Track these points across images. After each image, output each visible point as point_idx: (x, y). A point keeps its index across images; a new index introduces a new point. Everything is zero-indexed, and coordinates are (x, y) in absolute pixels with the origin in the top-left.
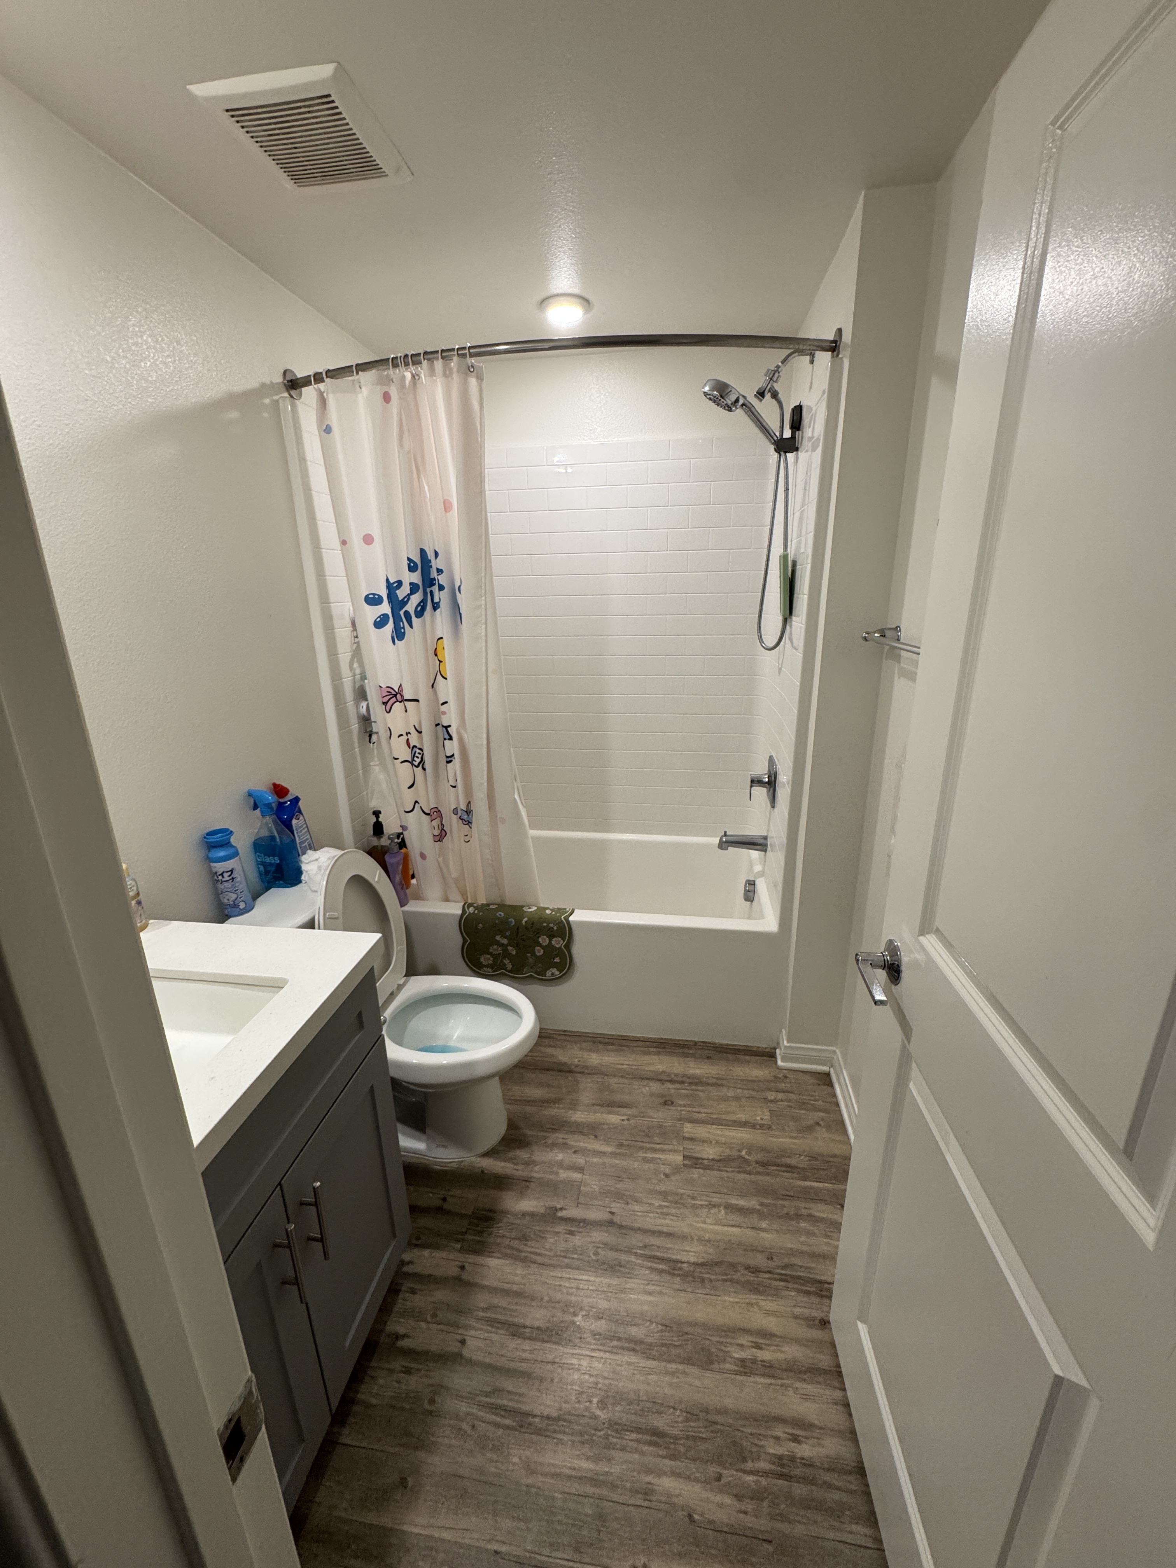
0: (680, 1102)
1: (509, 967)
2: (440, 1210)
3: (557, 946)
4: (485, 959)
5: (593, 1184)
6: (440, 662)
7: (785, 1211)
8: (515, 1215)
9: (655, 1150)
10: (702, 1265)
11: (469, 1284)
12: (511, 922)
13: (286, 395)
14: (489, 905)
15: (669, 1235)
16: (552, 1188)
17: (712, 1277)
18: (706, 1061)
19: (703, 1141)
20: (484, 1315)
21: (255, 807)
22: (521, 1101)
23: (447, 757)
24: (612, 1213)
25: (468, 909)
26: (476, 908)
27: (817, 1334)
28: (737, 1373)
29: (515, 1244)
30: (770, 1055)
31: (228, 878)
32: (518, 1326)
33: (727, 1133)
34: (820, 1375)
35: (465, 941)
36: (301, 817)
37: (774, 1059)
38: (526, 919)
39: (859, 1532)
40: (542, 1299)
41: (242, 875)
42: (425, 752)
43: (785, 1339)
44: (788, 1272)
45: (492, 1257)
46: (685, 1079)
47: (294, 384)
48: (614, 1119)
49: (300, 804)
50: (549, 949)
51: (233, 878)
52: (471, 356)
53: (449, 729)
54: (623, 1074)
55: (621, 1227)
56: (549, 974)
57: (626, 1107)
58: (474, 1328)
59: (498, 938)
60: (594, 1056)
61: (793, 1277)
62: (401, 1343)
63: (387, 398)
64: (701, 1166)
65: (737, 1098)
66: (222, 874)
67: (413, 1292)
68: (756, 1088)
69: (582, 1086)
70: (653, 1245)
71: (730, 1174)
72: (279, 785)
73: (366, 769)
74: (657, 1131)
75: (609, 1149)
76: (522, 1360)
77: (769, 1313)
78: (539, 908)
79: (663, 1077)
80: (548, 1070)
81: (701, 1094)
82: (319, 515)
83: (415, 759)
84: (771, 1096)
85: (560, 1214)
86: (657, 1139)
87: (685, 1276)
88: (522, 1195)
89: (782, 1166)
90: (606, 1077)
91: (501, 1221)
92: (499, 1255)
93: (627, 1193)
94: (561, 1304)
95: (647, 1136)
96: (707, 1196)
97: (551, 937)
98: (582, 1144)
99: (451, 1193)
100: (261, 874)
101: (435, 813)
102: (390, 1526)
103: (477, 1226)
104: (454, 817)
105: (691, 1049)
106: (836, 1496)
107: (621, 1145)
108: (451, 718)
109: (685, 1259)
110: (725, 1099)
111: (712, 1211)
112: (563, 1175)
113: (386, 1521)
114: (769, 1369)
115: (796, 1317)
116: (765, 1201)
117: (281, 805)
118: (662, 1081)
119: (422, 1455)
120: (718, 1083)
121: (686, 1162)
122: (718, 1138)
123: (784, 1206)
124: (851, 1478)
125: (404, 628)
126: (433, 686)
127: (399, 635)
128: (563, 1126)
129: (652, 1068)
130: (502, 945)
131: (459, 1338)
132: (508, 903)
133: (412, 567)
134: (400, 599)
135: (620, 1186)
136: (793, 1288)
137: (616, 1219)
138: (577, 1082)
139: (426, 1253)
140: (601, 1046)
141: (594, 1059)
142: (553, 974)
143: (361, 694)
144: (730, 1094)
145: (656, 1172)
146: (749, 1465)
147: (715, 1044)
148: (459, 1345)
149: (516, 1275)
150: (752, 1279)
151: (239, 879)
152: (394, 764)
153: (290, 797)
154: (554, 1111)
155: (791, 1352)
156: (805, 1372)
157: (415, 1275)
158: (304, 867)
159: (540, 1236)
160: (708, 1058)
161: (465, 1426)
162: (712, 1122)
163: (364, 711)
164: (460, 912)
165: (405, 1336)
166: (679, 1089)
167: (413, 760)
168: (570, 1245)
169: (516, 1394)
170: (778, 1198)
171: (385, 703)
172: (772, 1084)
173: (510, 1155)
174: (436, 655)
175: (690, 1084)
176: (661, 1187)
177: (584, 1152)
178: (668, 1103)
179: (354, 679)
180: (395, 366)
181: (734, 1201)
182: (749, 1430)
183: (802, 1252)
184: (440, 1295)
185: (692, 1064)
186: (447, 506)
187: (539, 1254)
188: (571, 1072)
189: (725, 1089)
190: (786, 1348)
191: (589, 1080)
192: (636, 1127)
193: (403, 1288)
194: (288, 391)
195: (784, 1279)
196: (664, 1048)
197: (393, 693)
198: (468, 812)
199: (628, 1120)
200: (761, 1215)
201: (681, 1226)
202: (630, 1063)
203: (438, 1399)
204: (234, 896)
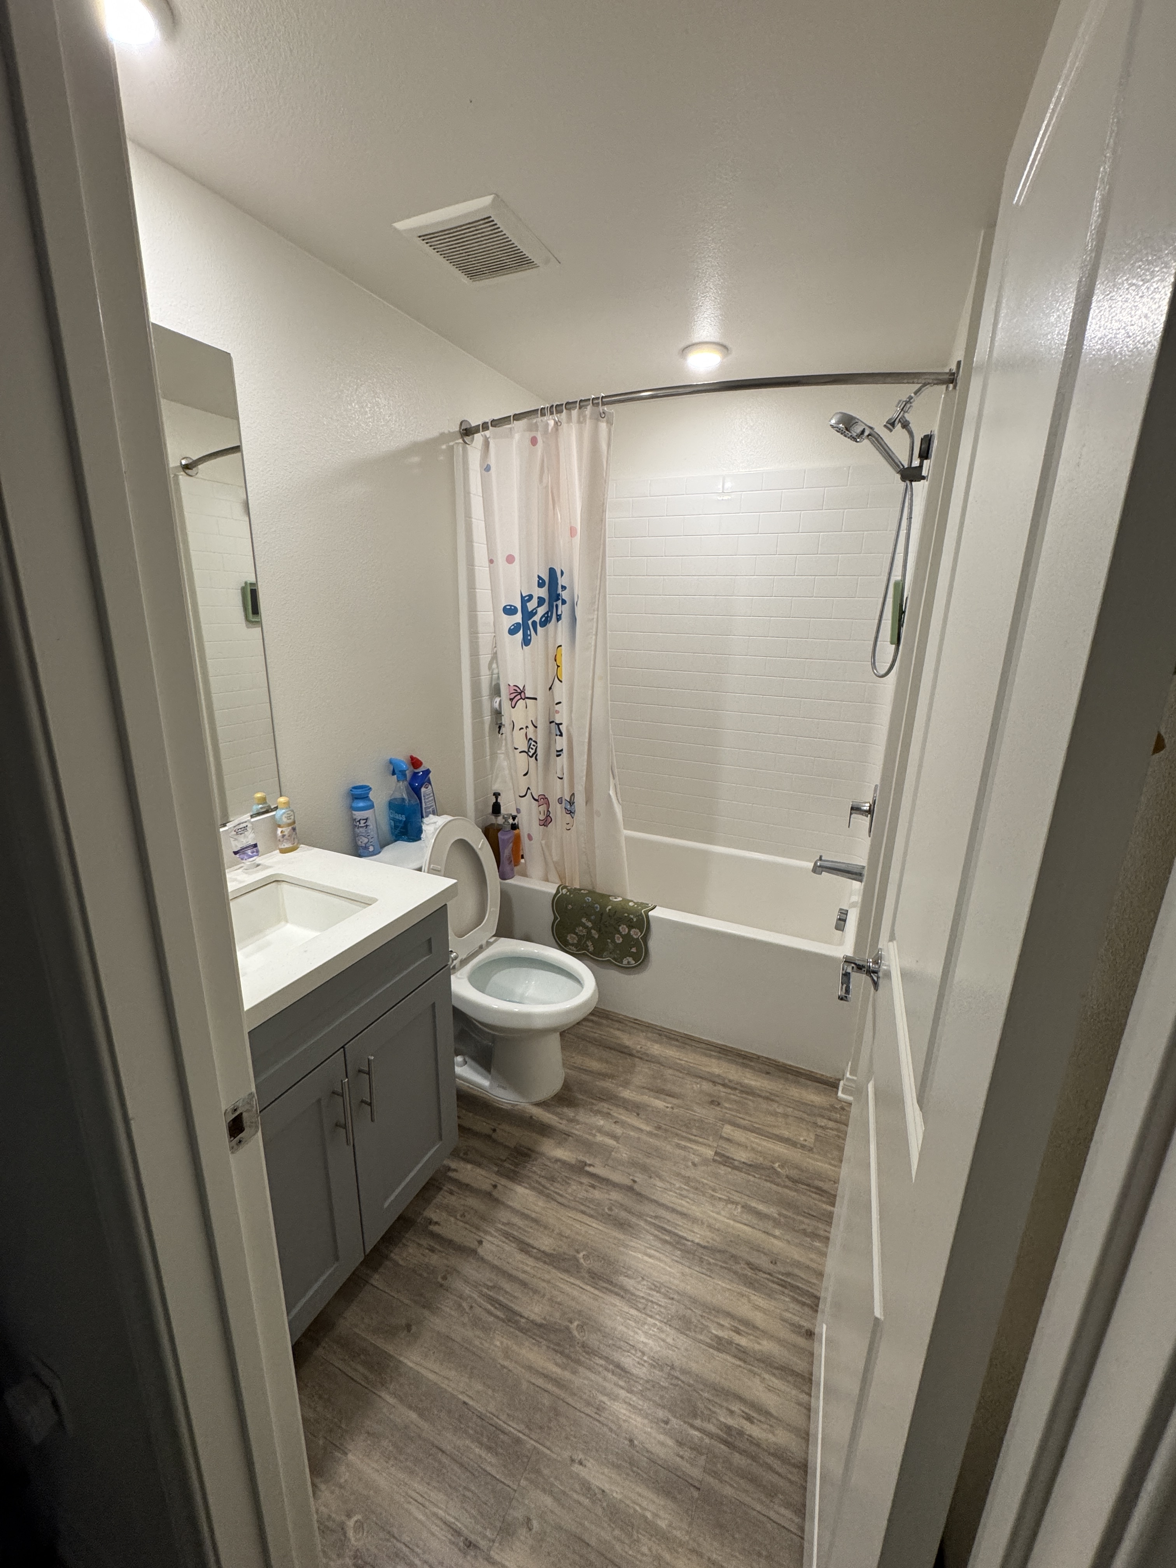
0: (727, 1105)
1: (591, 948)
2: (489, 1137)
3: (635, 937)
4: (572, 938)
5: (624, 1153)
6: (558, 666)
7: (804, 1227)
8: (549, 1159)
9: (690, 1140)
10: (704, 1247)
11: (497, 1201)
12: (597, 908)
13: (461, 441)
14: (580, 890)
15: (683, 1215)
16: (588, 1146)
17: (712, 1261)
18: (764, 1075)
19: (739, 1144)
20: (503, 1227)
21: (394, 773)
22: (580, 1069)
23: (557, 751)
24: (634, 1181)
25: (562, 890)
26: (569, 890)
27: (801, 1341)
28: (710, 1346)
29: (543, 1181)
30: (833, 1085)
31: (363, 825)
32: (528, 1245)
33: (765, 1143)
34: (791, 1375)
35: (555, 918)
36: (430, 787)
37: (835, 1089)
38: (610, 907)
39: (785, 1516)
40: (553, 1230)
41: (375, 825)
42: (539, 745)
43: (765, 1333)
44: (789, 1280)
45: (520, 1185)
46: (738, 1087)
47: (467, 432)
48: (659, 1104)
49: (430, 775)
50: (627, 937)
51: (367, 826)
52: (604, 404)
53: (560, 726)
54: (679, 1069)
55: (639, 1194)
56: (625, 962)
57: (673, 1097)
58: (492, 1236)
59: (584, 920)
60: (656, 1046)
61: (792, 1286)
62: (431, 1227)
63: (534, 441)
64: (731, 1165)
65: (786, 1116)
66: (359, 821)
67: (451, 1193)
68: (809, 1112)
69: (638, 1069)
70: (664, 1218)
71: (757, 1180)
72: (415, 758)
73: (494, 756)
74: (697, 1125)
75: (648, 1129)
76: (524, 1272)
77: (757, 1308)
78: (624, 899)
79: (717, 1080)
80: (611, 1049)
81: (750, 1103)
82: (475, 538)
83: (530, 750)
84: (822, 1122)
85: (587, 1168)
86: (694, 1131)
87: (686, 1252)
88: (559, 1144)
89: (813, 1187)
90: (662, 1067)
91: (536, 1159)
92: (528, 1186)
93: (652, 1169)
94: (569, 1240)
95: (687, 1127)
96: (728, 1192)
97: (630, 927)
98: (623, 1118)
99: (500, 1127)
100: (392, 828)
101: (543, 800)
102: (391, 1353)
103: (516, 1158)
104: (559, 806)
105: (751, 1061)
106: (775, 1479)
107: (659, 1128)
108: (562, 717)
109: (690, 1238)
110: (775, 1114)
111: (729, 1206)
112: (599, 1138)
113: (390, 1349)
114: (742, 1354)
115: (784, 1320)
116: (785, 1212)
117: (415, 775)
118: (715, 1083)
119: (426, 1313)
120: (769, 1098)
121: (716, 1158)
122: (754, 1145)
123: (803, 1223)
124: (795, 1471)
125: (530, 635)
126: (550, 688)
127: (526, 641)
128: (611, 1098)
129: (708, 1069)
130: (586, 927)
131: (479, 1238)
132: (598, 891)
133: (541, 584)
134: (530, 610)
135: (648, 1161)
136: (789, 1295)
137: (636, 1187)
138: (634, 1066)
139: (469, 1166)
140: (665, 1040)
141: (656, 1049)
142: (628, 962)
143: (496, 691)
144: (780, 1110)
145: (685, 1159)
146: (698, 1422)
147: (779, 1062)
148: (476, 1243)
149: (536, 1205)
150: (750, 1274)
151: (371, 827)
152: (514, 754)
153: (422, 769)
154: (608, 1084)
155: (766, 1346)
156: (777, 1368)
157: (456, 1182)
158: (424, 827)
159: (566, 1182)
160: (768, 1073)
161: (464, 1305)
162: (753, 1130)
163: (496, 705)
164: (554, 892)
165: (436, 1223)
166: (730, 1094)
167: (529, 751)
168: (590, 1196)
169: (511, 1295)
170: (798, 1214)
171: (511, 700)
172: (826, 1112)
173: (559, 1110)
174: (556, 660)
175: (742, 1092)
176: (688, 1173)
177: (623, 1124)
178: (715, 1102)
179: (492, 678)
180: (543, 415)
181: (753, 1204)
182: (706, 1395)
183: (808, 1267)
184: (472, 1202)
185: (748, 1075)
186: (572, 532)
187: (561, 1196)
188: (631, 1055)
189: (775, 1105)
190: (765, 1342)
191: (647, 1066)
192: (677, 1117)
193: (445, 1188)
194: (462, 437)
195: (784, 1285)
196: (726, 1055)
197: (519, 691)
198: (571, 803)
199: (672, 1108)
200: (777, 1223)
201: (696, 1211)
202: (689, 1060)
203: (449, 1279)
204: (366, 840)
